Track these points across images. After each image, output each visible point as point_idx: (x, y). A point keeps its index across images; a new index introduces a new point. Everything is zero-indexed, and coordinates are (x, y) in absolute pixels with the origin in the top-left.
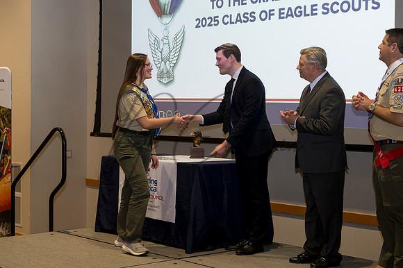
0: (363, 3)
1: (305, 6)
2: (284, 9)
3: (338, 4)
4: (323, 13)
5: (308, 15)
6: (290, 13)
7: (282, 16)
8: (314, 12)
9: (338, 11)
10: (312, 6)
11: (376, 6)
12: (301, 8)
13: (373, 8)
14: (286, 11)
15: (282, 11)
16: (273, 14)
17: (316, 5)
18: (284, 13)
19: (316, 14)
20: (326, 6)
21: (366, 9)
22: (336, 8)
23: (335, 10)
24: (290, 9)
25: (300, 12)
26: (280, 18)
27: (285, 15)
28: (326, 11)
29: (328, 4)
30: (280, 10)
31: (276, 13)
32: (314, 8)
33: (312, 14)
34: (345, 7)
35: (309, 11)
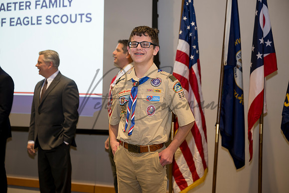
0: (79, 17)
1: (32, 17)
2: (14, 18)
3: (58, 17)
4: (47, 23)
5: (34, 24)
6: (19, 22)
7: (12, 24)
8: (39, 22)
9: (58, 22)
10: (38, 17)
11: (89, 20)
12: (28, 18)
13: (87, 21)
14: (15, 20)
15: (12, 20)
16: (5, 22)
17: (41, 17)
18: (14, 22)
19: (41, 24)
20: (48, 18)
21: (81, 22)
22: (57, 19)
23: (56, 21)
24: (19, 18)
25: (28, 22)
26: (11, 25)
27: (15, 23)
28: (49, 22)
29: (50, 16)
30: (11, 19)
31: (8, 21)
32: (39, 19)
33: (38, 24)
34: (64, 19)
35: (35, 21)
